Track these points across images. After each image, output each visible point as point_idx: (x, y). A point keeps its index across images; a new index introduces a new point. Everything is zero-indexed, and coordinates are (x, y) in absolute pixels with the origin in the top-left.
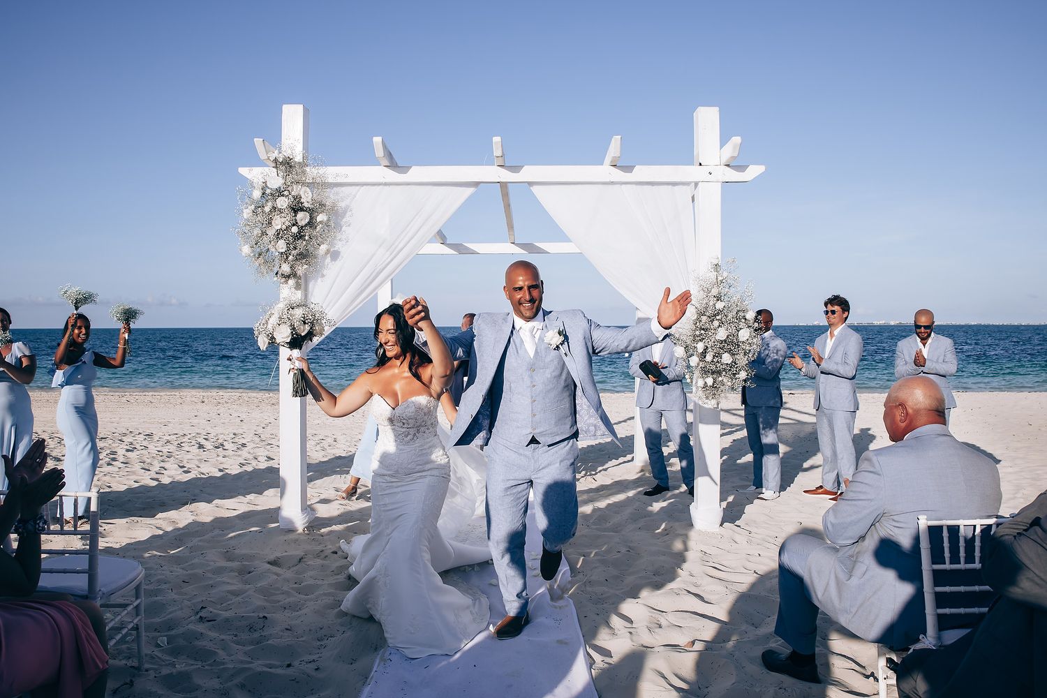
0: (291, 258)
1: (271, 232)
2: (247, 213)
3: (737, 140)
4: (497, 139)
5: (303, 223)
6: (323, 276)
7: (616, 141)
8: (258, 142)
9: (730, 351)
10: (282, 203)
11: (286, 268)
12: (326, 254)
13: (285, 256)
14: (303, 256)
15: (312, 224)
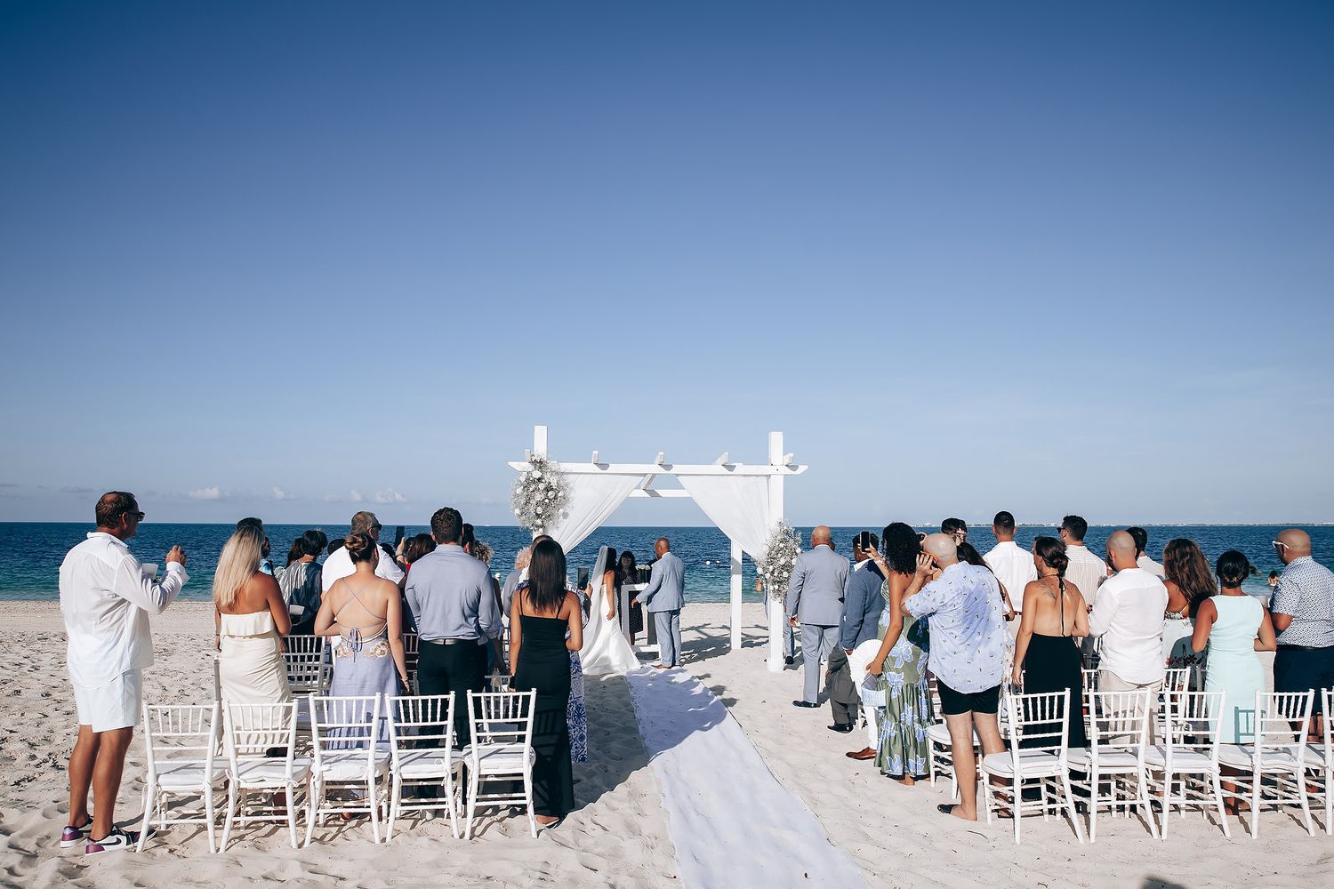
1: (533, 502)
3: (792, 455)
5: (551, 497)
7: (725, 453)
10: (542, 486)
11: (539, 522)
13: (540, 516)
14: (549, 516)
15: (555, 498)
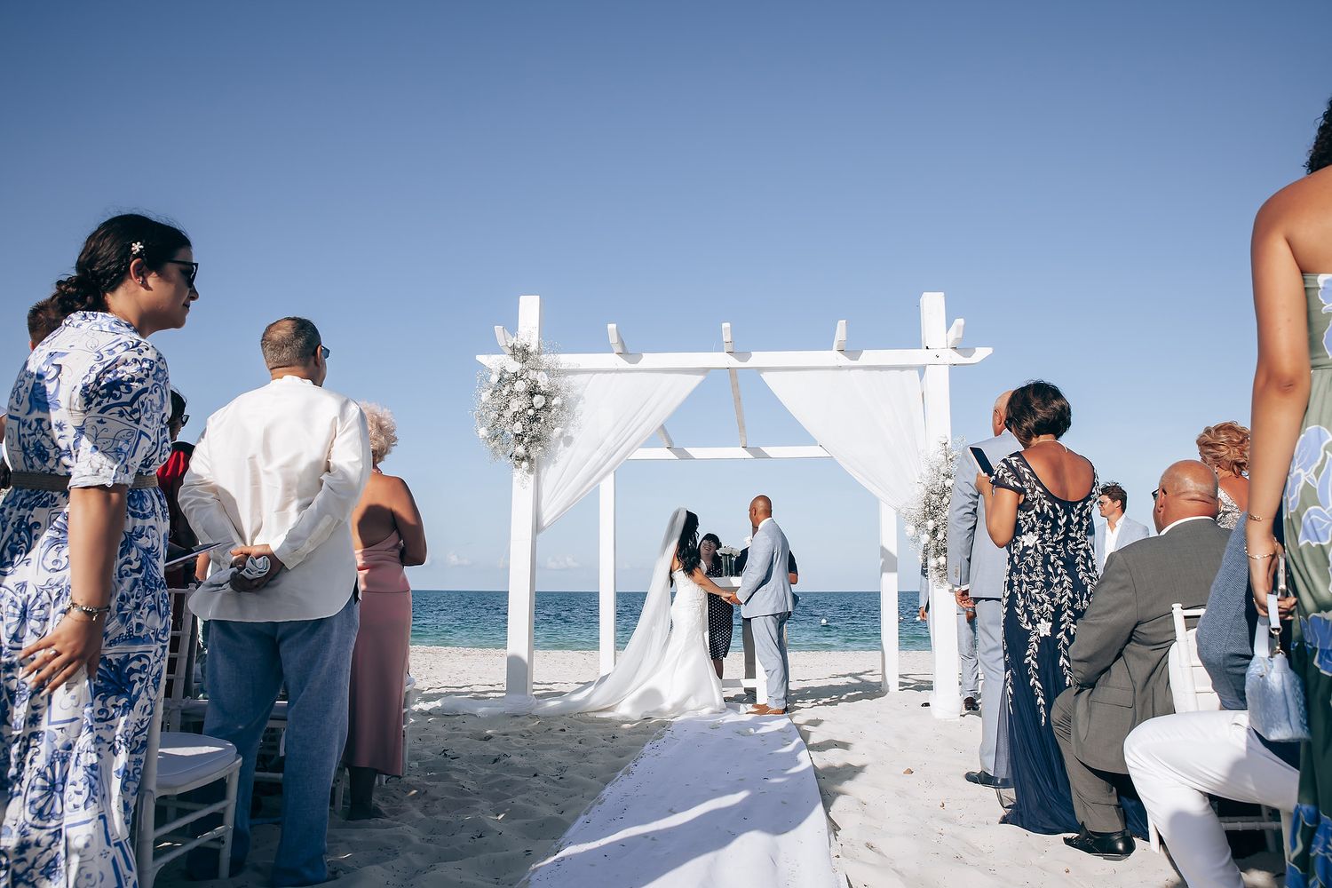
0: (526, 440)
1: (508, 414)
2: (485, 396)
3: (960, 322)
4: (726, 325)
5: (539, 406)
6: (556, 462)
7: (841, 325)
8: (498, 329)
11: (520, 450)
12: (560, 437)
13: (519, 438)
15: (547, 407)
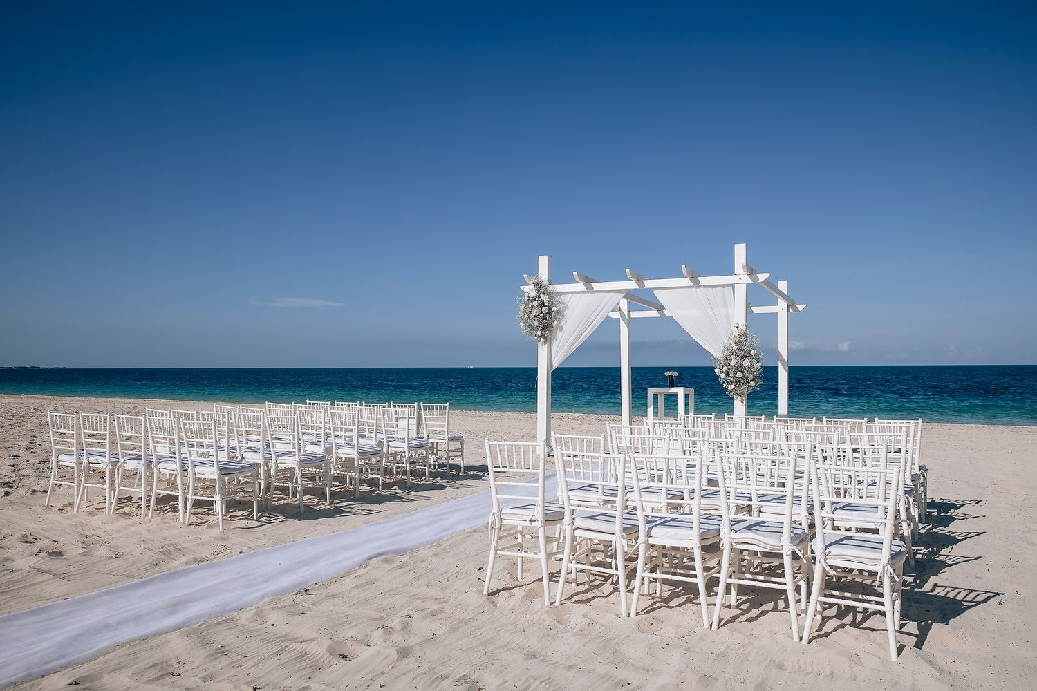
0: (541, 328)
1: (532, 317)
2: (522, 308)
4: (627, 270)
5: (545, 312)
6: (557, 337)
9: (740, 371)
10: (535, 304)
11: (539, 333)
12: (558, 326)
13: (537, 327)
14: (545, 328)
15: (549, 313)
